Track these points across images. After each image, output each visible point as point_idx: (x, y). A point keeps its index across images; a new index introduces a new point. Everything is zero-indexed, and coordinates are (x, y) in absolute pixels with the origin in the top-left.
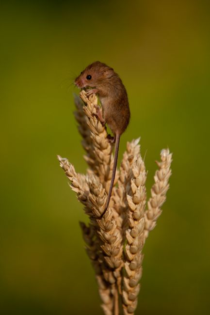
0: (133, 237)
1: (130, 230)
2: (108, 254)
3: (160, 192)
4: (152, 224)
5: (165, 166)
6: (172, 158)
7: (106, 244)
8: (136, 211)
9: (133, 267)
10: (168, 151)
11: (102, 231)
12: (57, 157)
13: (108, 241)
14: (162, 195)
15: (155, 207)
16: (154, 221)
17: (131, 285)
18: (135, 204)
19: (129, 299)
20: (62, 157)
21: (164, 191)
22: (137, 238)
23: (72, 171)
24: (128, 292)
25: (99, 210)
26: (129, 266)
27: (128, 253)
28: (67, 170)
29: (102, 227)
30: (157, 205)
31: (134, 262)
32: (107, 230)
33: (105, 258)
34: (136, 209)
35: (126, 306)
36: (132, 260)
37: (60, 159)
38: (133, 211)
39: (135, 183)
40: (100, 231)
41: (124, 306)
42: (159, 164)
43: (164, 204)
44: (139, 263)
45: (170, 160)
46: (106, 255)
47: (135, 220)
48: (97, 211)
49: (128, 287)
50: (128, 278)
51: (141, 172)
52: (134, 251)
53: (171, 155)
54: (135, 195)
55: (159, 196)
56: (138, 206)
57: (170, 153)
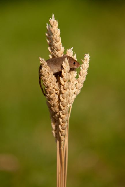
0: (64, 98)
1: (62, 95)
2: (52, 105)
3: (82, 75)
4: (78, 91)
5: (86, 62)
6: (90, 59)
7: (51, 100)
8: (64, 85)
9: (64, 113)
10: (88, 55)
11: (48, 94)
12: (39, 58)
13: (51, 99)
14: (84, 77)
15: (80, 83)
16: (79, 90)
17: (63, 122)
18: (64, 82)
19: (62, 129)
20: (42, 58)
21: (85, 75)
22: (65, 99)
23: (46, 65)
24: (62, 126)
25: (46, 84)
26: (62, 112)
27: (61, 106)
28: (44, 65)
29: (48, 92)
30: (81, 82)
31: (64, 111)
32: (51, 94)
33: (51, 107)
34: (64, 84)
35: (61, 132)
36: (63, 110)
37: (41, 59)
38: (63, 85)
39: (64, 71)
40: (47, 94)
41: (60, 132)
42: (83, 61)
43: (85, 82)
44: (67, 111)
45: (88, 60)
46: (51, 106)
47: (64, 90)
48: (45, 84)
49: (62, 123)
50: (62, 118)
51: (67, 66)
52: (64, 105)
53: (89, 57)
54: (64, 77)
55: (82, 77)
56: (66, 83)
57: (89, 56)
